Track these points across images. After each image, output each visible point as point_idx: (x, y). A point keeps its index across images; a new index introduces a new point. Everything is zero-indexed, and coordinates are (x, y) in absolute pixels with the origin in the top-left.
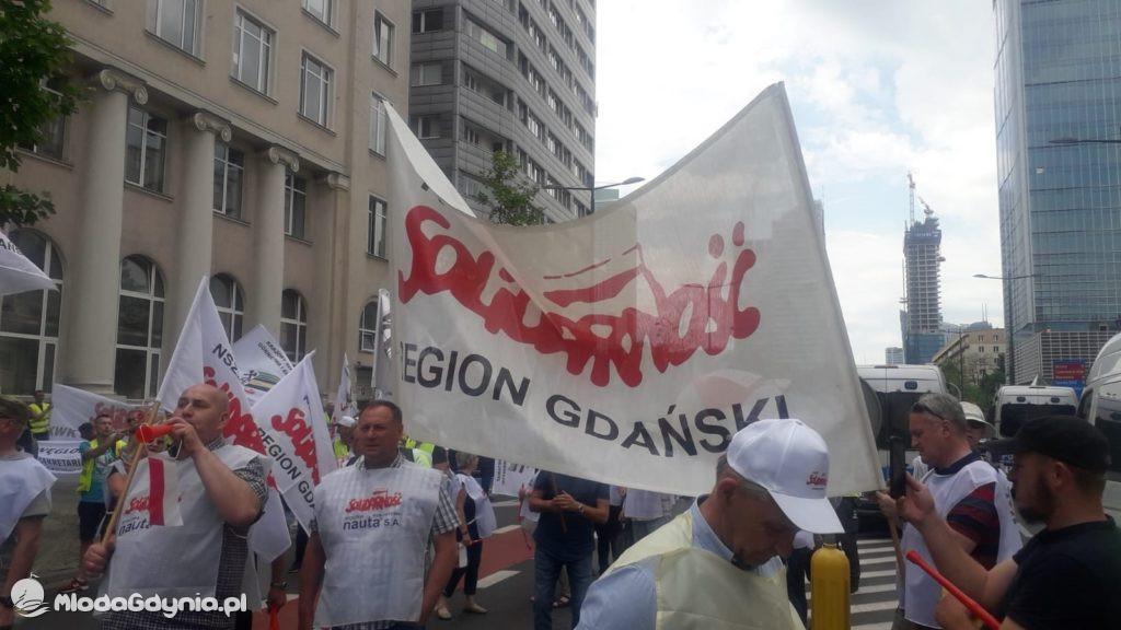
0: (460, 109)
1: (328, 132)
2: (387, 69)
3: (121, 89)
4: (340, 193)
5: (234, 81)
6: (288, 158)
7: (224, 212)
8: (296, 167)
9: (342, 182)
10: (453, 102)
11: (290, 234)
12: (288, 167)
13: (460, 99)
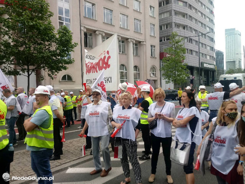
0: (174, 21)
1: (141, 34)
2: (153, 17)
3: (100, 34)
4: (144, 45)
5: (120, 28)
6: (132, 40)
7: (121, 53)
8: (134, 42)
9: (144, 43)
10: (172, 20)
11: (135, 55)
12: (133, 42)
13: (173, 19)
